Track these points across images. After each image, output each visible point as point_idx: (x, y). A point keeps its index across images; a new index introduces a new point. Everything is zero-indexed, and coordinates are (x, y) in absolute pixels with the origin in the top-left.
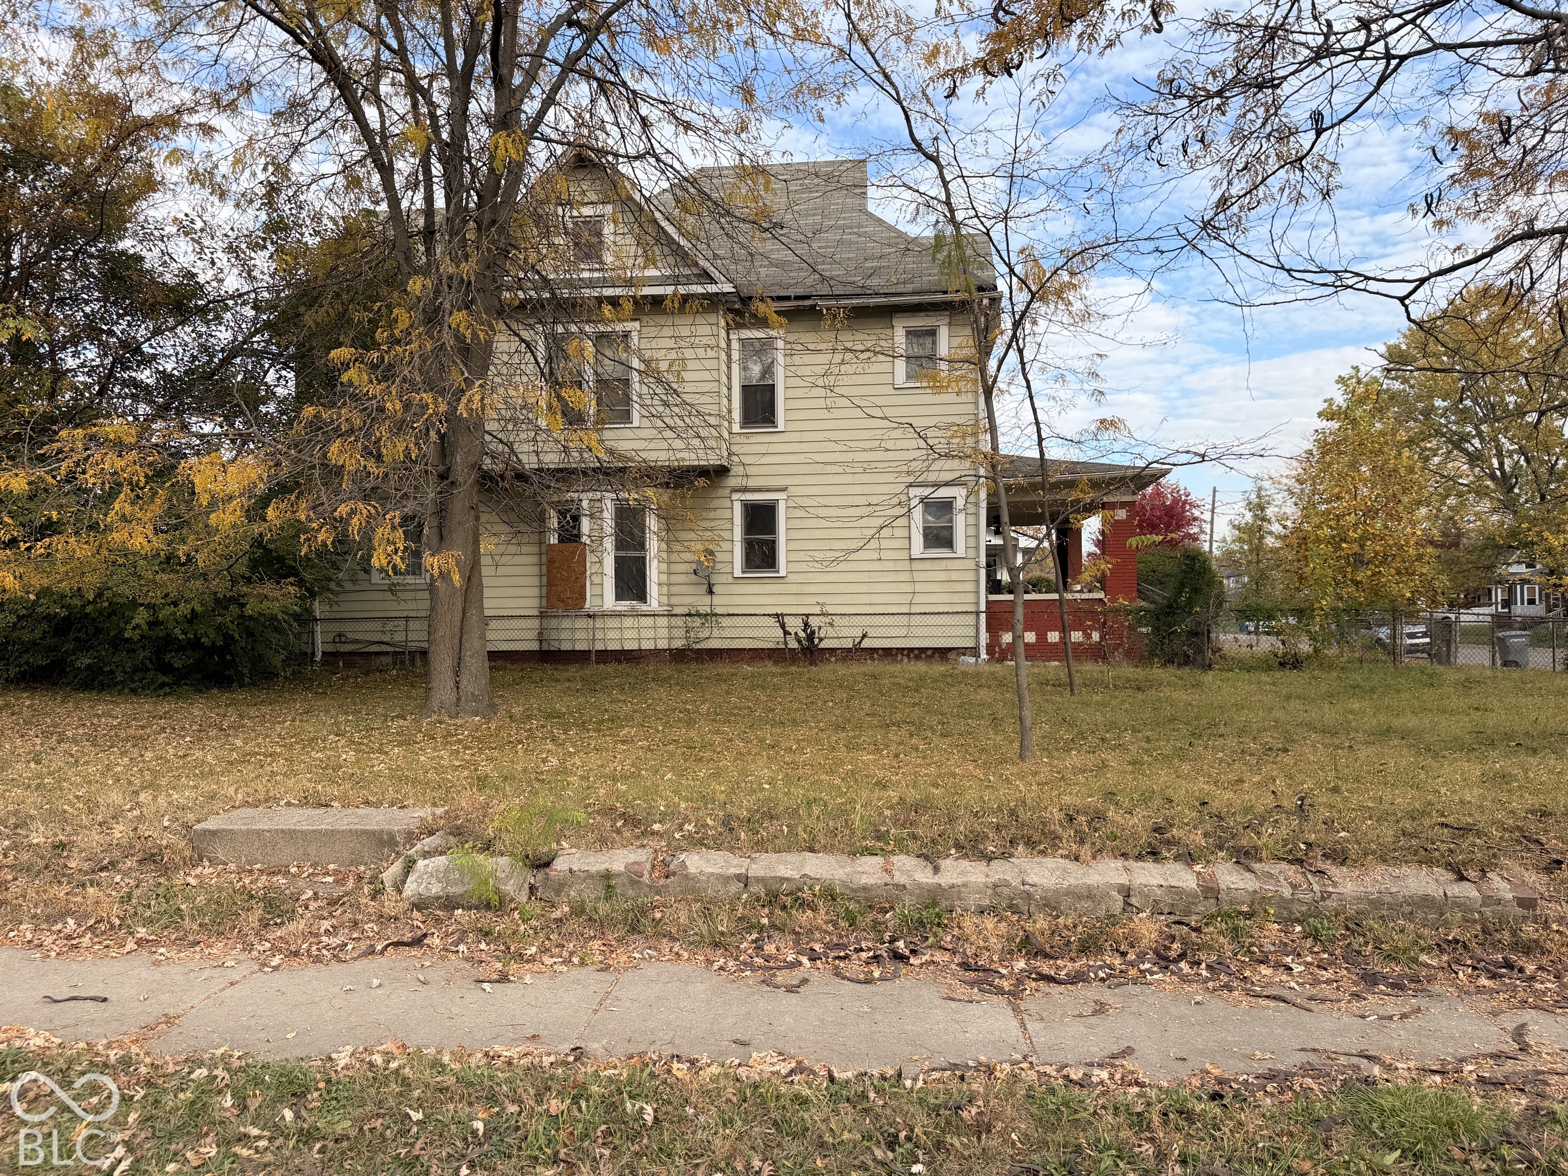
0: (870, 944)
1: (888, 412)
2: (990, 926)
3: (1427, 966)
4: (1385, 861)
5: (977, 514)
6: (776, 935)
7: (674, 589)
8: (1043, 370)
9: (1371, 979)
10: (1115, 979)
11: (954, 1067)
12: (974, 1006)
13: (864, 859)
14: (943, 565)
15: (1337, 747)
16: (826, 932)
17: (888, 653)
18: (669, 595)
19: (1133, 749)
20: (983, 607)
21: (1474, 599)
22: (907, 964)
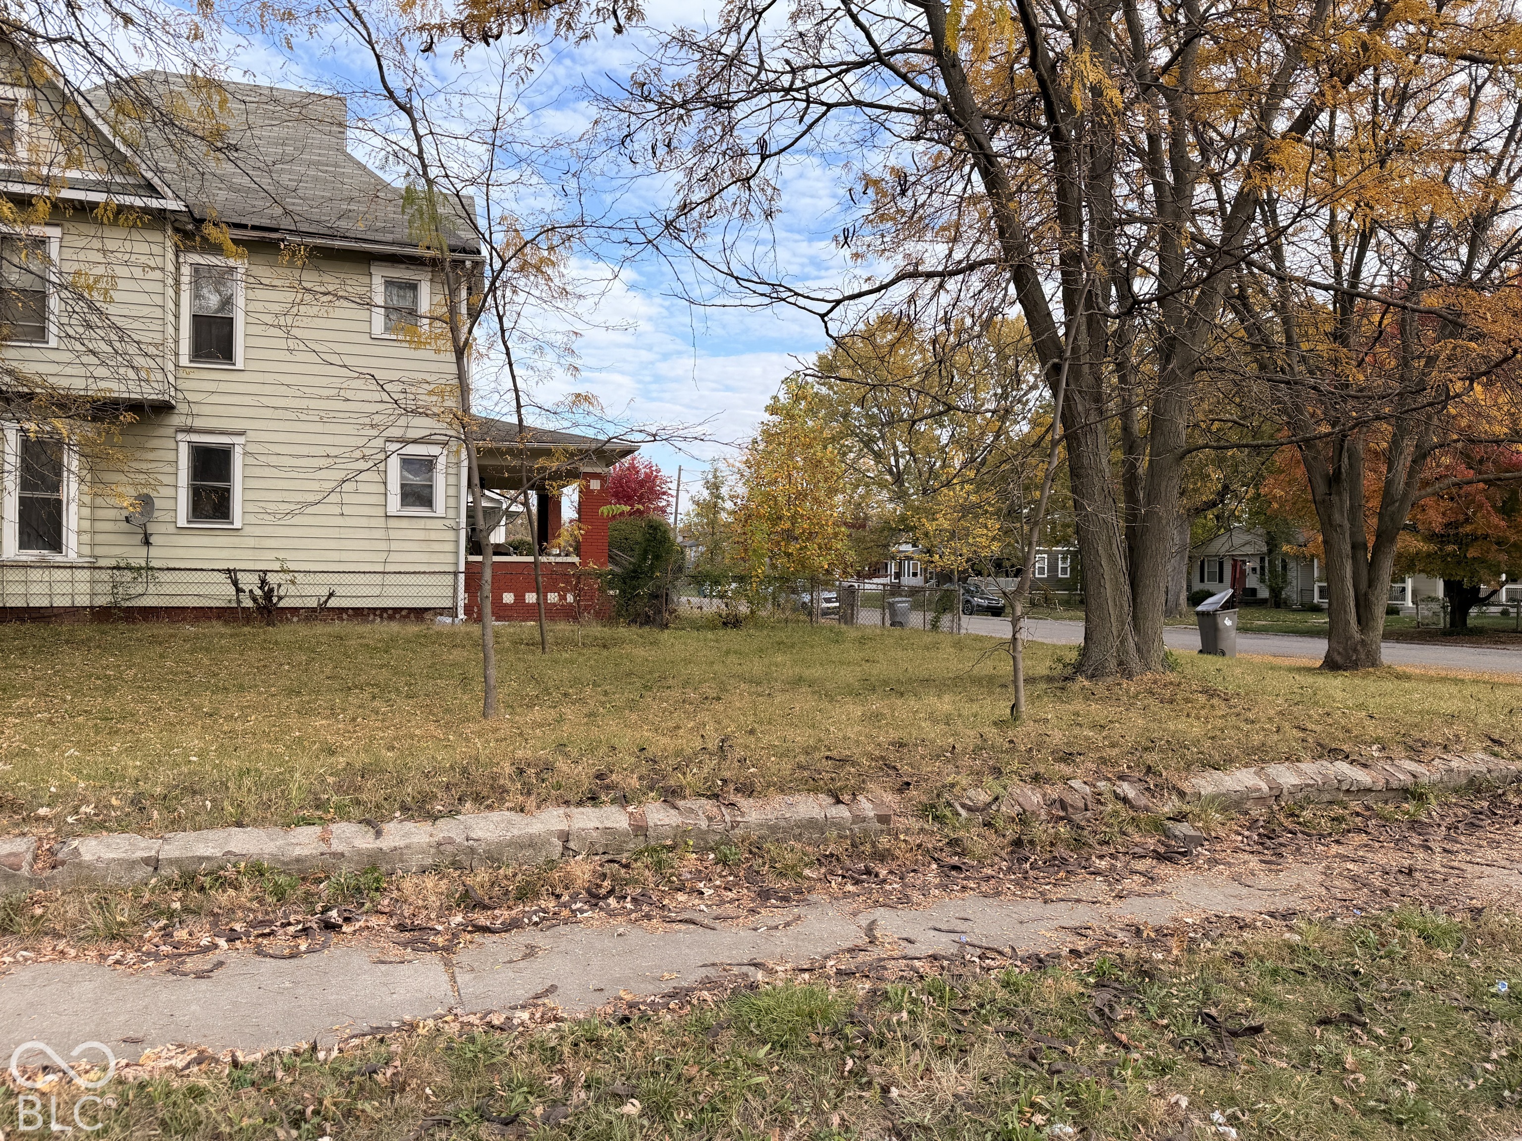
0: (300, 918)
1: (348, 361)
2: (430, 885)
3: (809, 878)
4: (782, 791)
5: (458, 475)
6: (190, 919)
7: (99, 538)
8: (522, 339)
9: (765, 895)
10: (548, 921)
11: (375, 1030)
12: (405, 966)
13: (299, 829)
14: (421, 523)
15: (759, 695)
16: (250, 910)
17: (359, 613)
18: (93, 545)
19: (591, 703)
20: (462, 568)
21: (876, 570)
22: (339, 932)
